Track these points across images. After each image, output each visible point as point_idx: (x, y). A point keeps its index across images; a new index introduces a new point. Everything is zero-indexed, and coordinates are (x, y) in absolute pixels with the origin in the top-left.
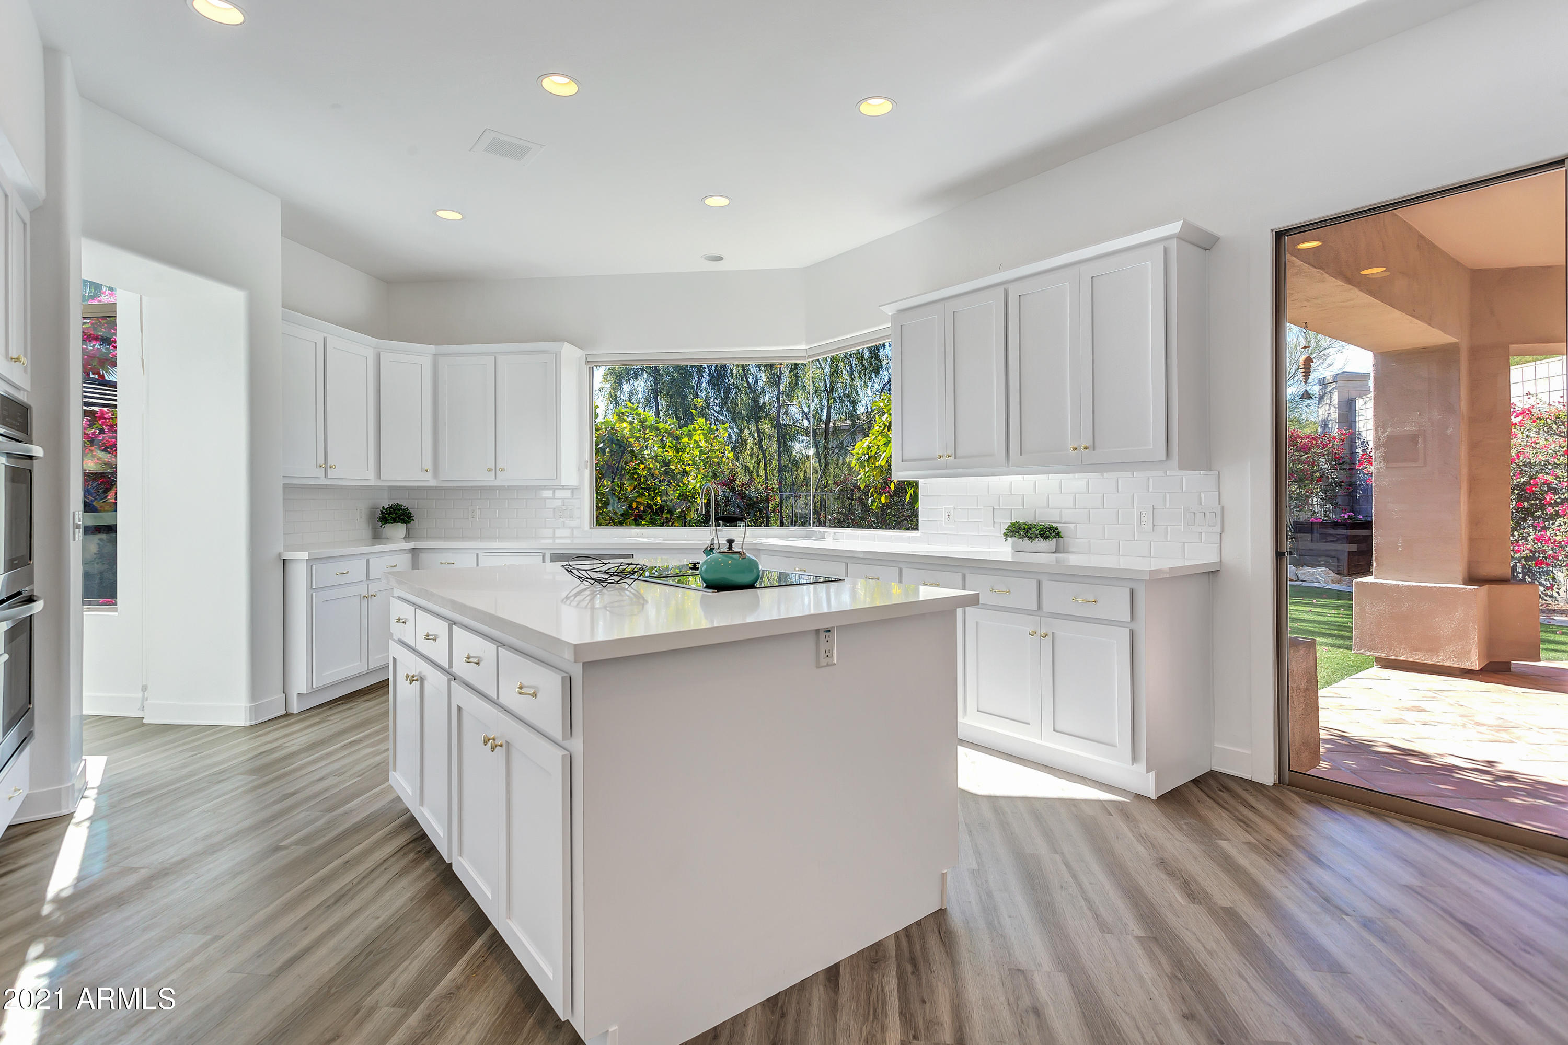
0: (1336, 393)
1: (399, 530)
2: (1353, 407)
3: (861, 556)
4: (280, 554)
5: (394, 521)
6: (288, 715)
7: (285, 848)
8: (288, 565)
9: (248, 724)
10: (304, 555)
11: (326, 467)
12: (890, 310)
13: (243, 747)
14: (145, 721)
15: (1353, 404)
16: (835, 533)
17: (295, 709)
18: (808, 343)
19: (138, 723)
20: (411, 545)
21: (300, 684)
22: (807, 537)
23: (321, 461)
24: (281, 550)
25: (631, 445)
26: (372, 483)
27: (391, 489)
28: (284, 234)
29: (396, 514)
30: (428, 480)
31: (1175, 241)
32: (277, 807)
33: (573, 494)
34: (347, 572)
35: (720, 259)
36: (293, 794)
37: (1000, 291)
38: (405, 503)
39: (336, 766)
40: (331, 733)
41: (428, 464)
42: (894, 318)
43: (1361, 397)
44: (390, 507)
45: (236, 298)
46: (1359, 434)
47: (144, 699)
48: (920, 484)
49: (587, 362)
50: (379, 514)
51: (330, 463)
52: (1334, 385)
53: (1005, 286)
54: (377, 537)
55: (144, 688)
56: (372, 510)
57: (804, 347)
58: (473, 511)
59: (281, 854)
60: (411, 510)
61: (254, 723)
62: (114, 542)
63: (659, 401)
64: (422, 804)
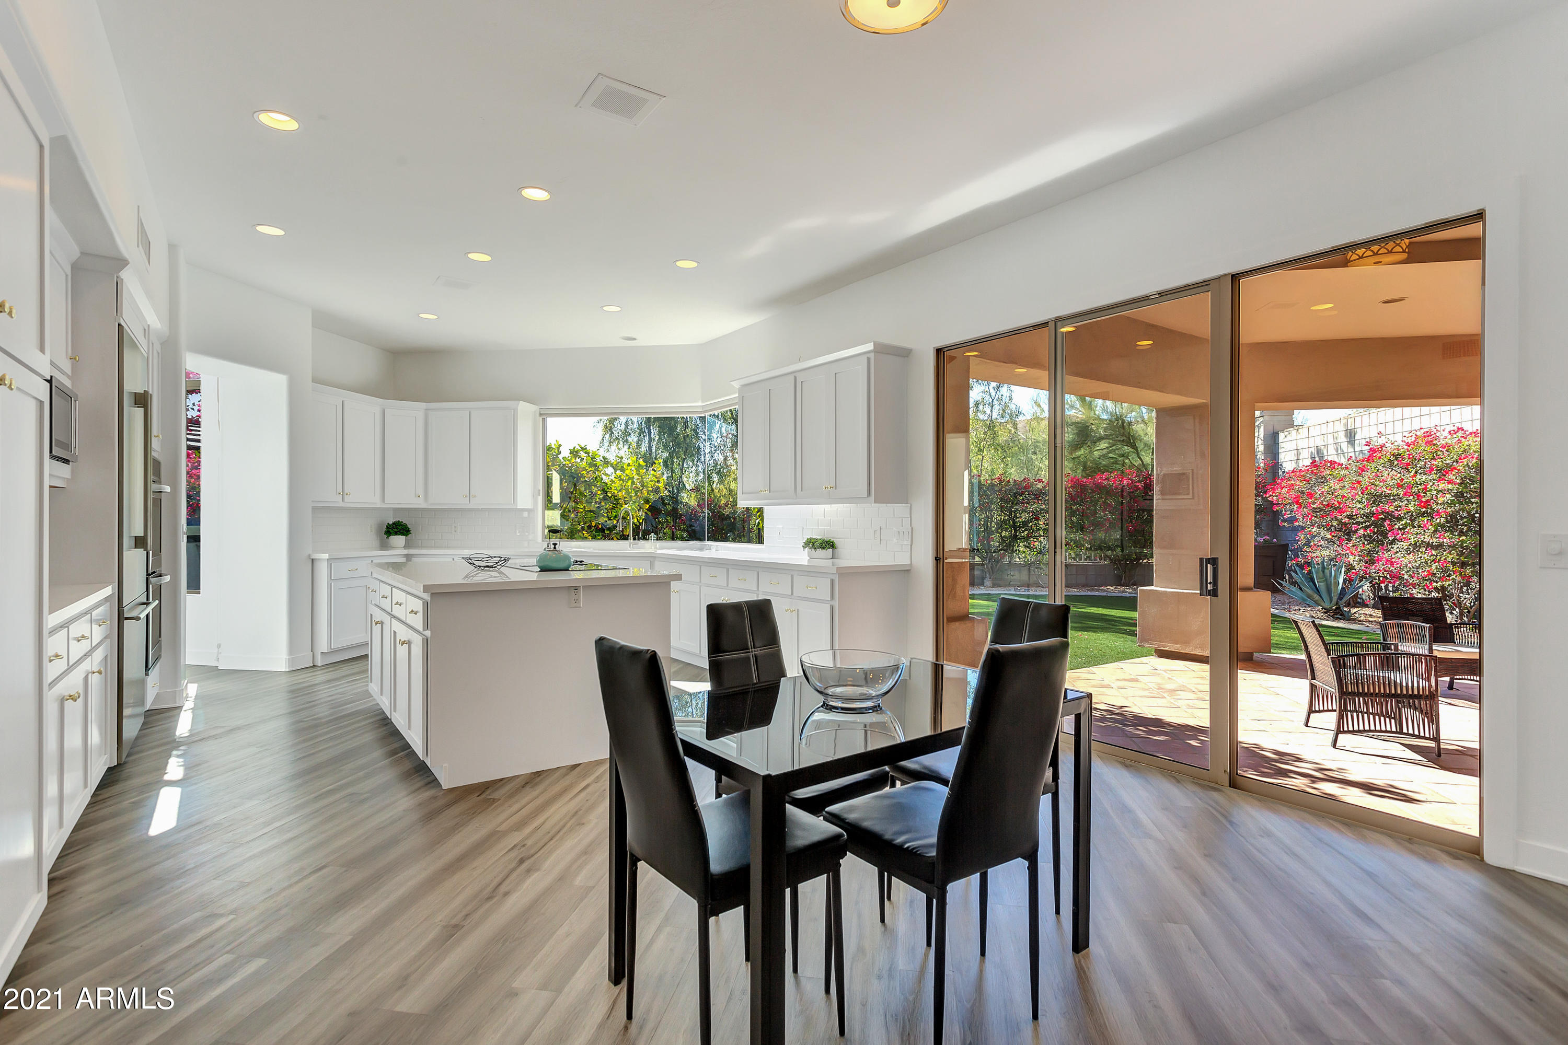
0: (1262, 427)
1: (399, 540)
2: (1277, 441)
3: (706, 560)
4: (309, 555)
5: (396, 534)
6: (314, 666)
7: (304, 721)
8: (315, 563)
9: (287, 670)
10: (326, 556)
11: (343, 494)
12: (736, 385)
13: (284, 681)
14: (219, 668)
15: (1277, 437)
16: (717, 546)
17: (319, 663)
18: (703, 402)
19: (215, 668)
20: (406, 552)
21: (323, 645)
22: (701, 549)
23: (340, 490)
24: (311, 553)
25: (583, 476)
26: (378, 506)
27: (395, 510)
28: (313, 326)
29: (397, 529)
30: (420, 504)
31: (873, 354)
32: (302, 707)
33: (529, 513)
34: (357, 569)
35: (635, 339)
36: (313, 701)
37: (792, 378)
38: (404, 521)
39: (341, 690)
40: (341, 675)
41: (420, 492)
42: (740, 391)
43: (1283, 431)
44: (393, 524)
45: (279, 381)
46: (1281, 465)
47: (219, 653)
48: (765, 511)
49: (541, 415)
50: (385, 529)
51: (346, 491)
52: (1261, 419)
53: (795, 374)
54: (384, 546)
55: (219, 646)
56: (380, 526)
57: (700, 404)
58: (455, 527)
59: (303, 723)
60: (409, 526)
61: (291, 669)
62: (199, 547)
63: (652, 431)
64: (382, 695)
